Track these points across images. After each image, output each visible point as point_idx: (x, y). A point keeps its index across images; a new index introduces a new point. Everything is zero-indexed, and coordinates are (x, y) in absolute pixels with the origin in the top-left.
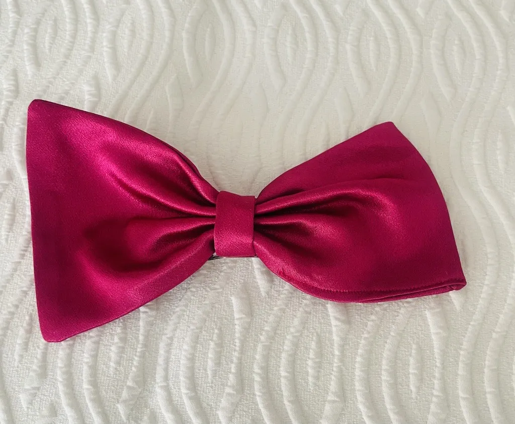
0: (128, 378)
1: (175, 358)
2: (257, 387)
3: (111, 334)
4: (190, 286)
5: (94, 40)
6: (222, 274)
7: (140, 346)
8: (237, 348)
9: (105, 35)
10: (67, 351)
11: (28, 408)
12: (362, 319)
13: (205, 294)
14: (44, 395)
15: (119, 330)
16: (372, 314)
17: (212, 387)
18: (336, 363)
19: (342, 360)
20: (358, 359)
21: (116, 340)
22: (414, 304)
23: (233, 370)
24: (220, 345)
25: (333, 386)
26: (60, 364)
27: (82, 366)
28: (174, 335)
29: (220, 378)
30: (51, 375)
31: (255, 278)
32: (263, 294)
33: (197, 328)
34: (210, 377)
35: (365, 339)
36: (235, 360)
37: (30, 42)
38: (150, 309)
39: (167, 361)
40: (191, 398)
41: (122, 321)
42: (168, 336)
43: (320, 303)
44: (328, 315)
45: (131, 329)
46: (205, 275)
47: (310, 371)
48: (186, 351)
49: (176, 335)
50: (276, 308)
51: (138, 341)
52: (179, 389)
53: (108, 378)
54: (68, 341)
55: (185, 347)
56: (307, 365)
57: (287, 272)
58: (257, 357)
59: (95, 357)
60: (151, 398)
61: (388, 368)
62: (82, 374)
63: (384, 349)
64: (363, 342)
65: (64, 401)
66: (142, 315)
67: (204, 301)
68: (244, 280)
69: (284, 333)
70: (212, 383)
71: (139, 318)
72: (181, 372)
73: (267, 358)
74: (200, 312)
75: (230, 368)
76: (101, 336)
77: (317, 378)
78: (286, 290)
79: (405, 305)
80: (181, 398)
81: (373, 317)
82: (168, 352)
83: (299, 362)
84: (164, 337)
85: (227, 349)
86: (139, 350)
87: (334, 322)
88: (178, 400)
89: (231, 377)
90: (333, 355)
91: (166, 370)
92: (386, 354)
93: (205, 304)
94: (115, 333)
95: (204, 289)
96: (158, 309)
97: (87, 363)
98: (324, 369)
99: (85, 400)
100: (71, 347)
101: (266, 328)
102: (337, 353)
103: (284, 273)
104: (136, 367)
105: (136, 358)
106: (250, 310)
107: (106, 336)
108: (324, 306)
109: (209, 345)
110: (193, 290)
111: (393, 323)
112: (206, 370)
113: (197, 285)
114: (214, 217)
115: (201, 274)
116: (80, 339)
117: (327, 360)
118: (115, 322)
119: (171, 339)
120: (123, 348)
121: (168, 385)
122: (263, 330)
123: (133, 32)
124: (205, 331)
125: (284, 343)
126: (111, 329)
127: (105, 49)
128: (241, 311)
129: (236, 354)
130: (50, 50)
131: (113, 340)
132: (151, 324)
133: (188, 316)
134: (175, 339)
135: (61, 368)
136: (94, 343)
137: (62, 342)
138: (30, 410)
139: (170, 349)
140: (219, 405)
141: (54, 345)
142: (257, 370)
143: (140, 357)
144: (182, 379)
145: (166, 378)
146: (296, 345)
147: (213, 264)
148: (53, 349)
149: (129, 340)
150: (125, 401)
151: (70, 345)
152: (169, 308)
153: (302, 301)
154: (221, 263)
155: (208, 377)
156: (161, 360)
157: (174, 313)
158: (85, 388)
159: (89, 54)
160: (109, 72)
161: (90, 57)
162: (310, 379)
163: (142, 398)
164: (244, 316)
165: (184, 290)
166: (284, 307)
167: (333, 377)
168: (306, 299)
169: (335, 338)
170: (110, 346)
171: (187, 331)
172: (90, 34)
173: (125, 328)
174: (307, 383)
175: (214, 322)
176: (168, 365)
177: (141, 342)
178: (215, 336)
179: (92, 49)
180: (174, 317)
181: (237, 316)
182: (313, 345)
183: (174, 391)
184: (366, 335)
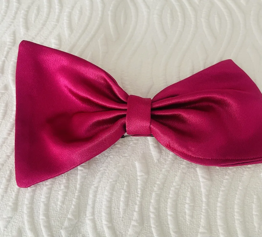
0: (68, 213)
1: (99, 201)
2: (152, 221)
3: (60, 184)
4: (109, 155)
5: (59, 17)
6: (130, 147)
7: (77, 192)
8: (139, 195)
9: (65, 14)
10: (31, 194)
11: (4, 230)
12: (219, 178)
13: (119, 160)
14: (15, 222)
15: (64, 181)
16: (226, 175)
17: (123, 221)
18: (204, 206)
19: (208, 204)
20: (219, 204)
21: (62, 187)
22: (253, 169)
23: (137, 210)
24: (128, 192)
25: (203, 222)
26: (26, 202)
27: (40, 204)
28: (99, 185)
29: (128, 214)
30: (20, 209)
31: (150, 150)
32: (156, 161)
33: (114, 181)
34: (121, 213)
35: (223, 191)
36: (138, 203)
37: (24, 17)
38: (84, 168)
39: (94, 202)
40: (109, 228)
41: (66, 175)
42: (95, 186)
43: (192, 167)
44: (197, 175)
45: (72, 180)
46: (119, 148)
47: (187, 211)
48: (106, 195)
49: (100, 186)
50: (163, 170)
51: (76, 189)
52: (102, 221)
53: (56, 212)
54: (32, 187)
55: (106, 193)
56: (185, 207)
57: (171, 145)
58: (152, 201)
59: (48, 198)
60: (83, 227)
61: (239, 211)
62: (40, 209)
63: (235, 198)
64: (221, 193)
65: (27, 227)
66: (79, 172)
67: (118, 164)
68: (143, 151)
69: (169, 186)
70: (123, 218)
71: (77, 174)
72: (103, 210)
73: (158, 202)
74: (116, 171)
75: (135, 208)
76: (53, 185)
77: (192, 216)
78: (170, 158)
79: (247, 169)
80: (102, 227)
81: (227, 177)
82: (95, 196)
83: (179, 205)
84: (93, 187)
85: (133, 195)
86: (76, 194)
87: (201, 179)
88: (100, 229)
89: (135, 214)
90: (202, 201)
91: (93, 208)
92: (237, 201)
93: (119, 166)
94: (62, 183)
95: (118, 156)
96: (89, 168)
97: (43, 202)
98: (196, 211)
99: (41, 227)
100: (34, 191)
101: (158, 183)
102: (204, 200)
103: (169, 146)
104: (74, 205)
105: (74, 200)
106: (147, 171)
107: (56, 185)
108: (195, 169)
109: (121, 192)
110: (112, 157)
111: (240, 181)
112: (119, 209)
113: (114, 154)
114: (126, 110)
115: (117, 147)
116: (40, 186)
117: (198, 205)
118: (62, 176)
119: (97, 188)
120: (66, 193)
121: (94, 218)
122: (156, 184)
123: (81, 12)
124: (118, 183)
125: (169, 192)
126: (60, 180)
127: (65, 21)
128: (141, 171)
129: (138, 199)
130: (35, 22)
131: (61, 187)
132: (84, 178)
133: (108, 173)
134: (100, 188)
135: (27, 204)
136: (49, 189)
137: (29, 188)
138: (5, 232)
139: (96, 194)
140: (127, 233)
141: (23, 189)
142: (152, 209)
143: (77, 199)
144: (103, 214)
145: (93, 214)
146: (177, 194)
147: (124, 141)
148: (22, 192)
149: (70, 188)
150: (66, 228)
151: (33, 190)
152: (96, 168)
153: (180, 166)
154: (129, 141)
155: (120, 213)
156: (90, 202)
157: (99, 171)
158: (41, 219)
159: (56, 23)
160: (66, 32)
161: (56, 25)
162: (188, 217)
163: (77, 226)
164: (143, 174)
165: (105, 157)
166: (169, 169)
167: (202, 217)
168: (183, 165)
169: (203, 190)
170: (59, 191)
171: (107, 183)
172: (57, 14)
173: (68, 180)
174: (185, 220)
175: (125, 177)
176: (94, 205)
177: (78, 189)
178: (125, 186)
179: (58, 21)
180: (99, 174)
181: (139, 174)
182: (188, 194)
183: (98, 223)
184: (223, 189)
